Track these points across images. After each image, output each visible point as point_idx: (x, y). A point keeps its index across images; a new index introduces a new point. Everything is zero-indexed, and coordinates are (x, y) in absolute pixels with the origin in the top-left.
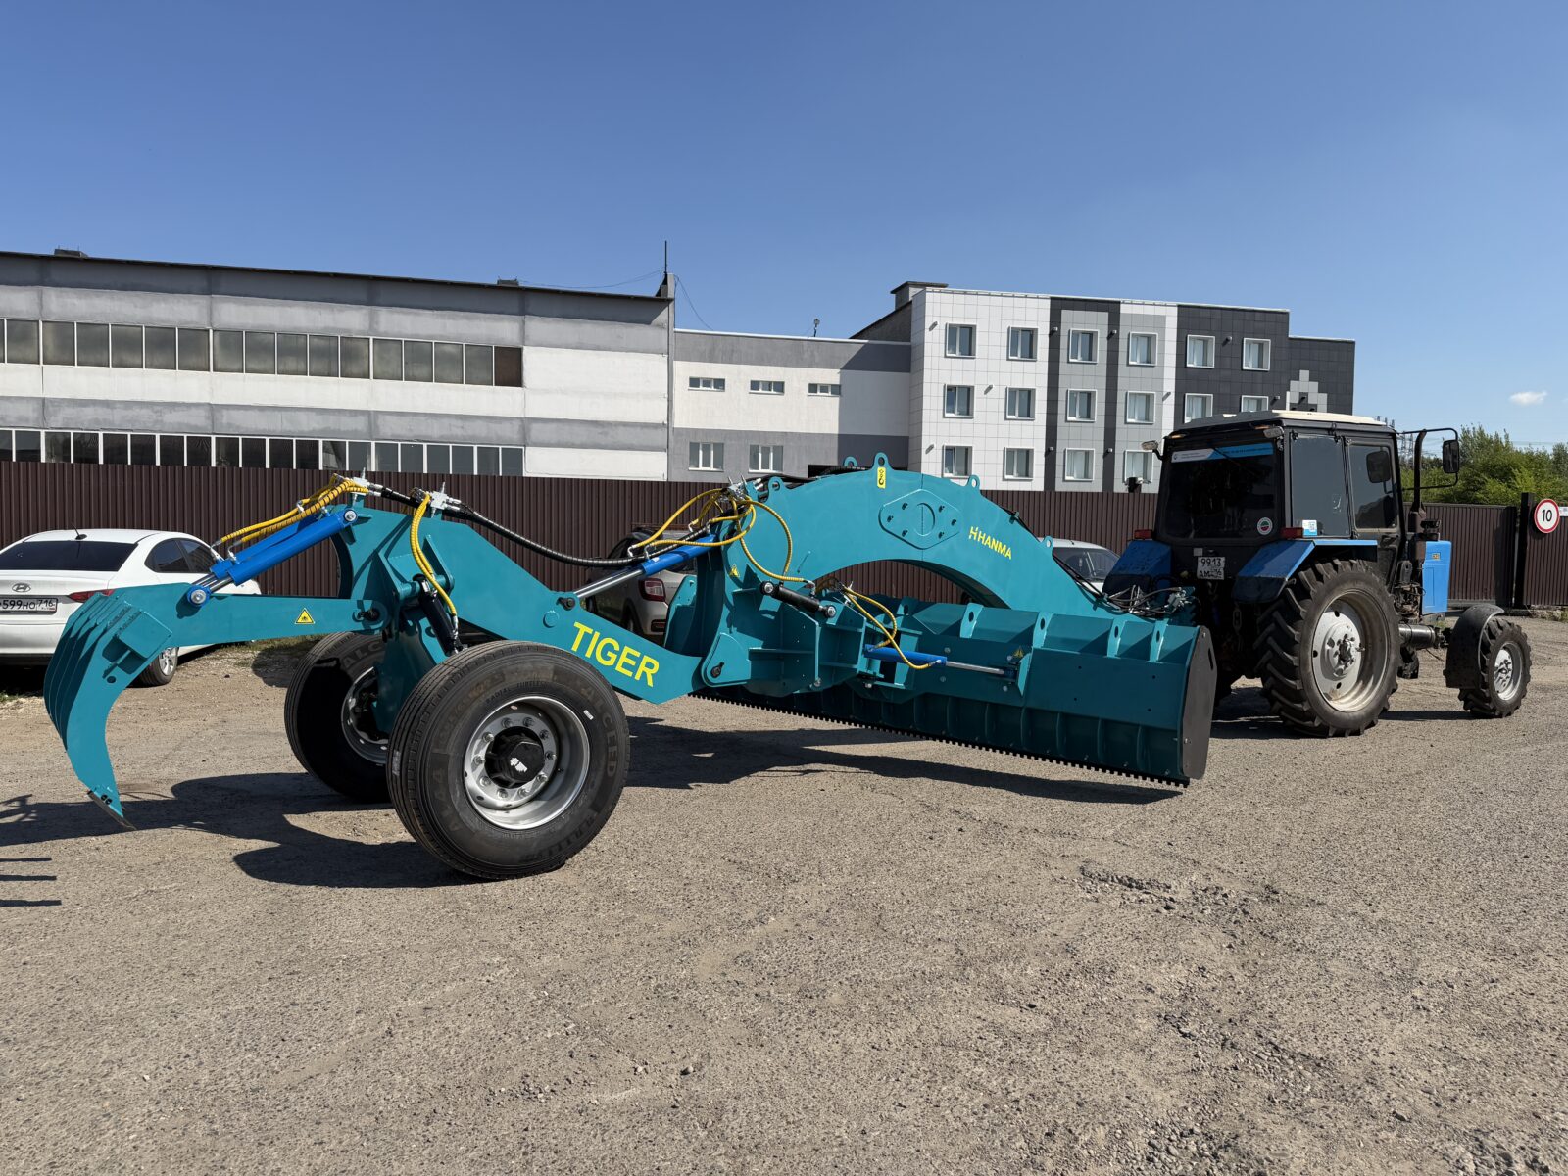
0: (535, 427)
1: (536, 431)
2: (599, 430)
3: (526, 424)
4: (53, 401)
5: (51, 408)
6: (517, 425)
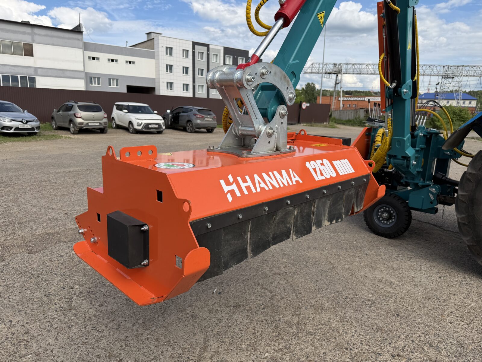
0: (39, 70)
1: (39, 71)
2: (61, 72)
3: (36, 69)
6: (33, 70)
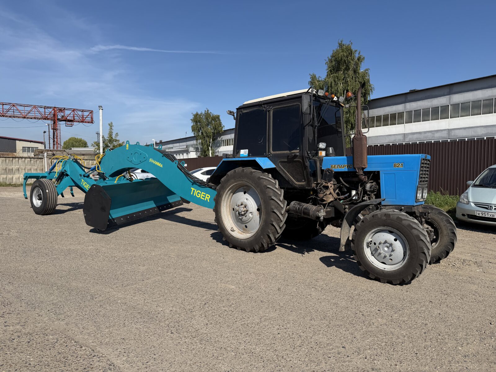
4: (407, 134)
5: (406, 136)
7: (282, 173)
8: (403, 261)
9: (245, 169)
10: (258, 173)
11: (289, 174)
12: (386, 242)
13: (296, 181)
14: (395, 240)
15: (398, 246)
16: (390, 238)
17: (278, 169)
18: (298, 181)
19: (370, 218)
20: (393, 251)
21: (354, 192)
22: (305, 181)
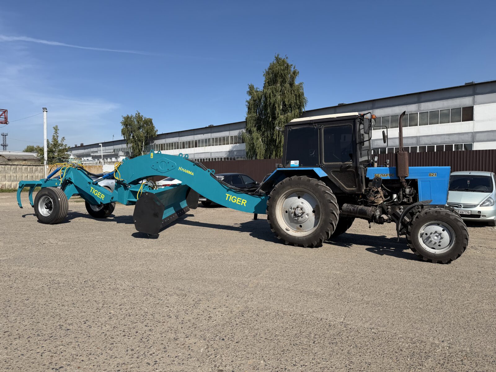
7: (333, 181)
8: (449, 246)
9: (302, 177)
10: (314, 181)
11: (340, 181)
12: (436, 232)
13: (346, 187)
14: (443, 230)
15: (446, 234)
16: (439, 229)
17: (329, 177)
18: (348, 187)
19: (423, 215)
20: (442, 238)
21: (395, 196)
22: (356, 187)
